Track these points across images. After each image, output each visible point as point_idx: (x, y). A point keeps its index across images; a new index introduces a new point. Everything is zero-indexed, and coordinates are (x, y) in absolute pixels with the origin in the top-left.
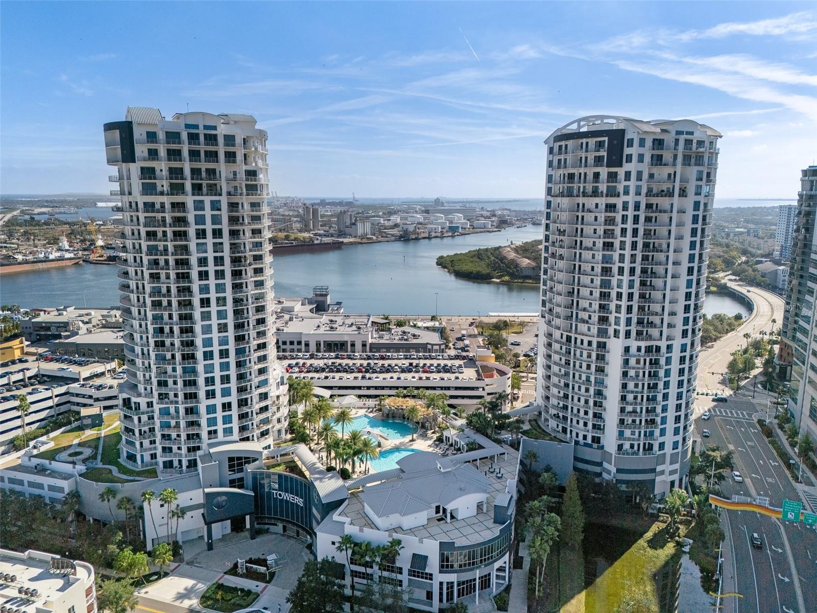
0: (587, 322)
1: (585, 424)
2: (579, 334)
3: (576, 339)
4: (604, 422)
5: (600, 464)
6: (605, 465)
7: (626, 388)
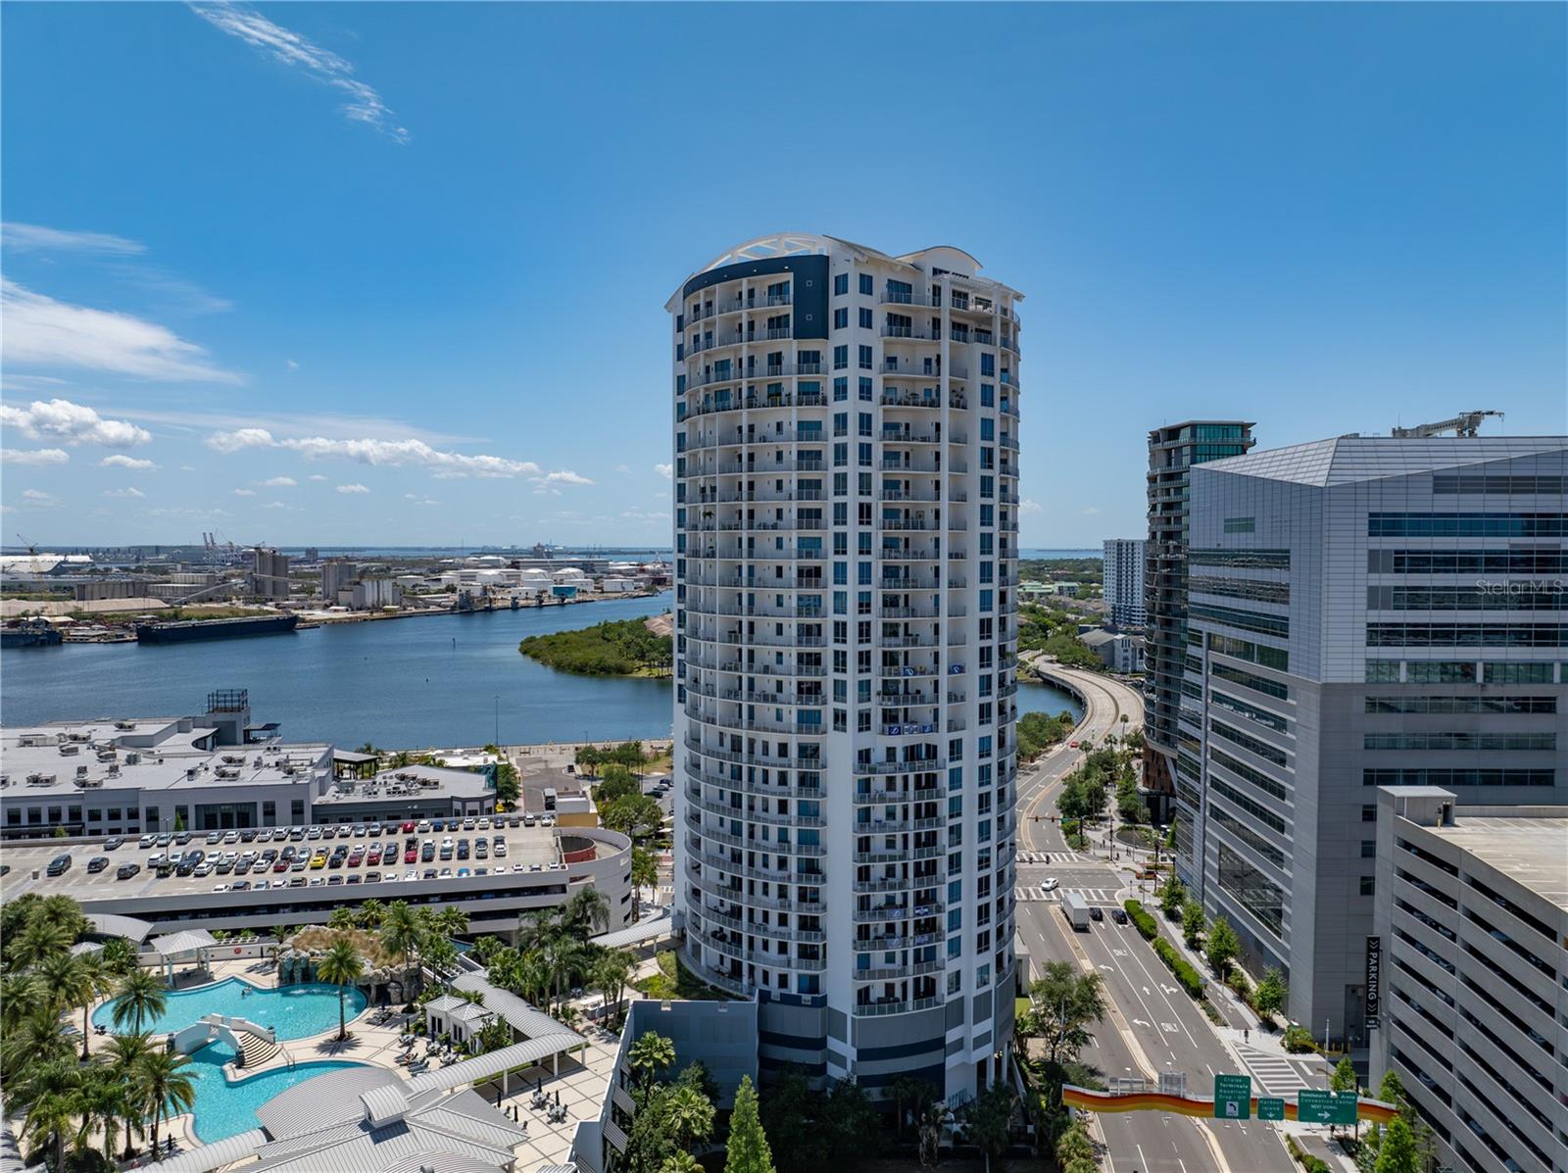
0: (774, 699)
1: (783, 948)
2: (758, 729)
3: (752, 742)
4: (824, 937)
5: (820, 1044)
6: (833, 1044)
7: (868, 849)
